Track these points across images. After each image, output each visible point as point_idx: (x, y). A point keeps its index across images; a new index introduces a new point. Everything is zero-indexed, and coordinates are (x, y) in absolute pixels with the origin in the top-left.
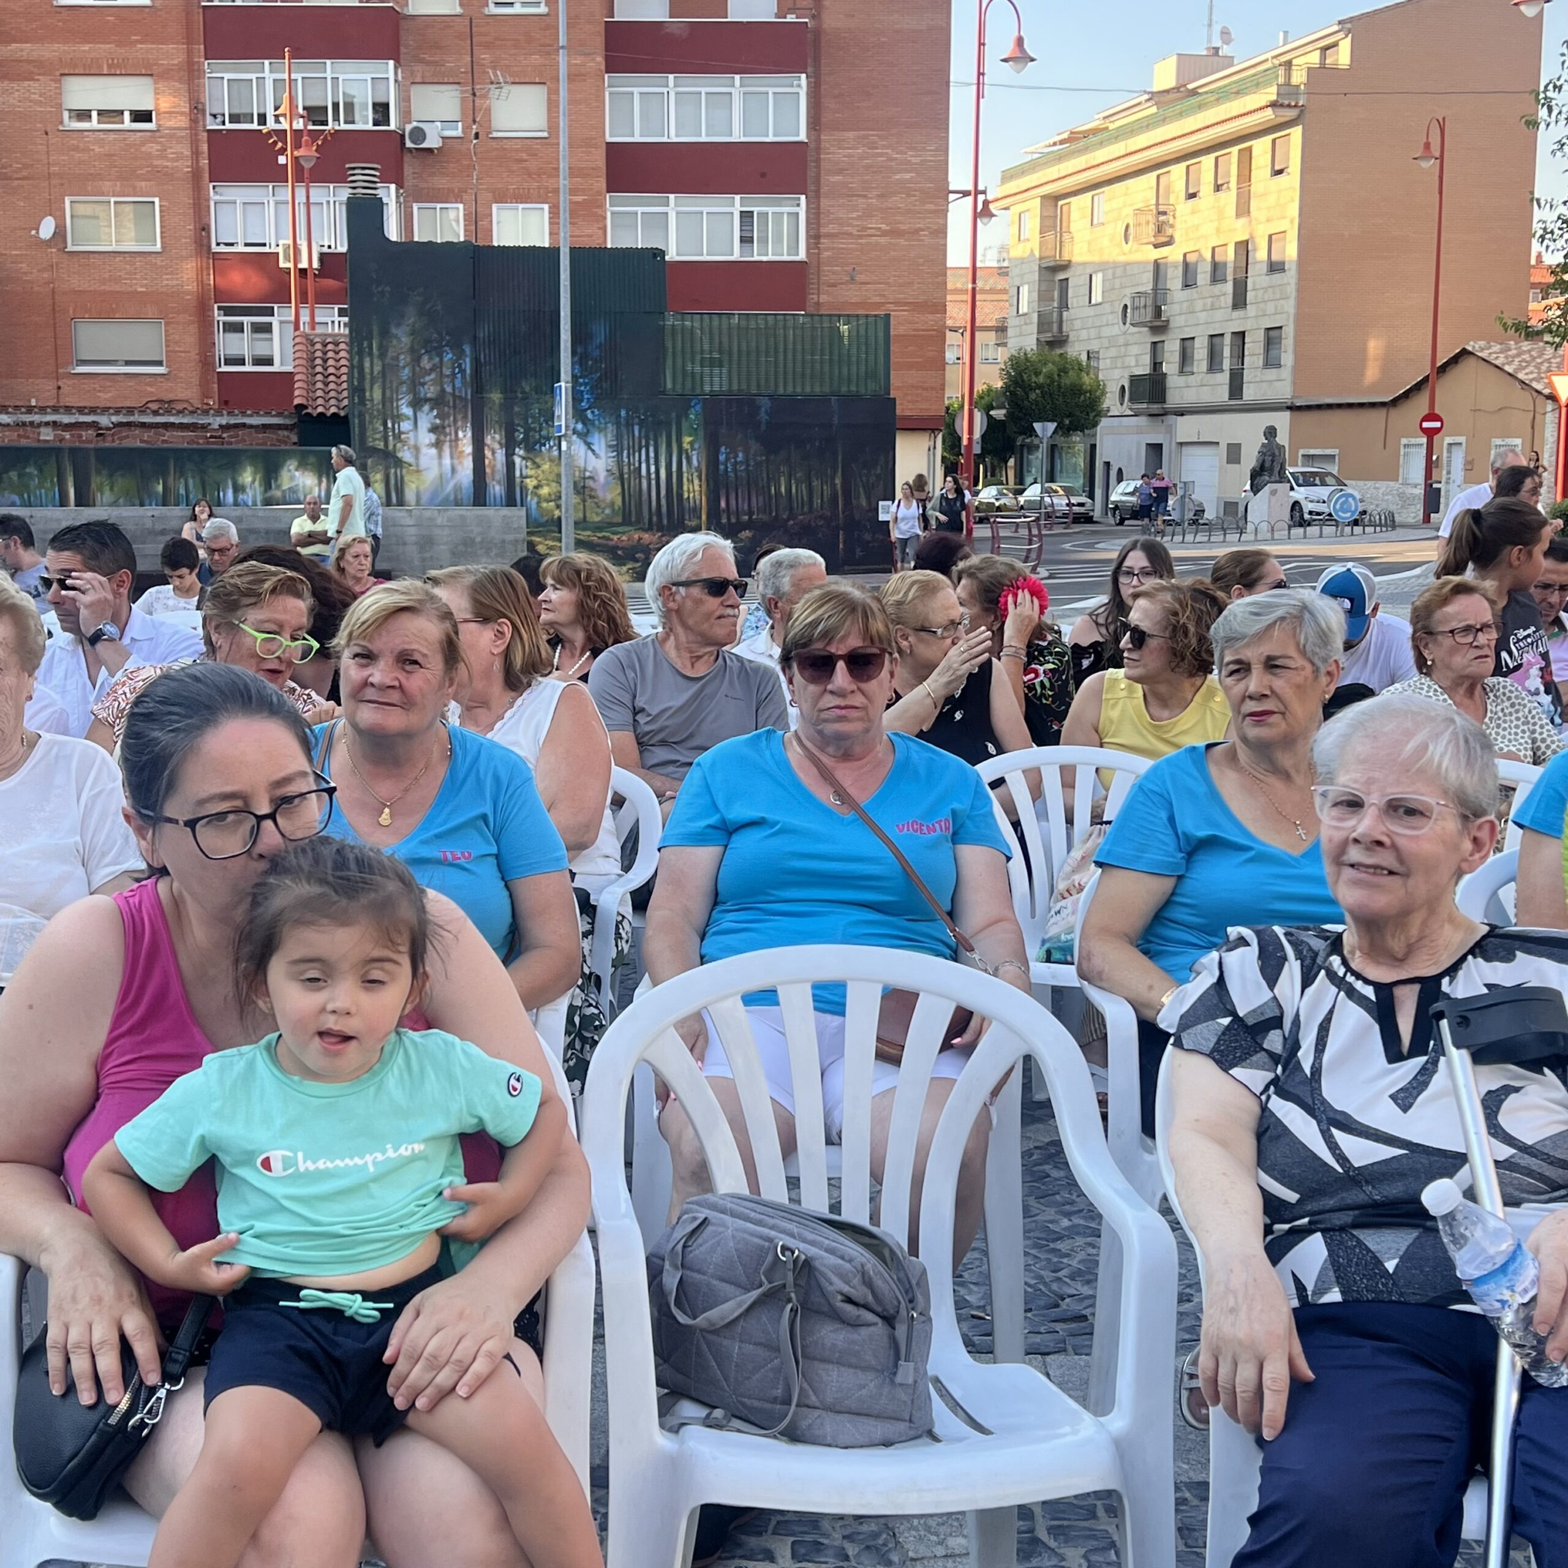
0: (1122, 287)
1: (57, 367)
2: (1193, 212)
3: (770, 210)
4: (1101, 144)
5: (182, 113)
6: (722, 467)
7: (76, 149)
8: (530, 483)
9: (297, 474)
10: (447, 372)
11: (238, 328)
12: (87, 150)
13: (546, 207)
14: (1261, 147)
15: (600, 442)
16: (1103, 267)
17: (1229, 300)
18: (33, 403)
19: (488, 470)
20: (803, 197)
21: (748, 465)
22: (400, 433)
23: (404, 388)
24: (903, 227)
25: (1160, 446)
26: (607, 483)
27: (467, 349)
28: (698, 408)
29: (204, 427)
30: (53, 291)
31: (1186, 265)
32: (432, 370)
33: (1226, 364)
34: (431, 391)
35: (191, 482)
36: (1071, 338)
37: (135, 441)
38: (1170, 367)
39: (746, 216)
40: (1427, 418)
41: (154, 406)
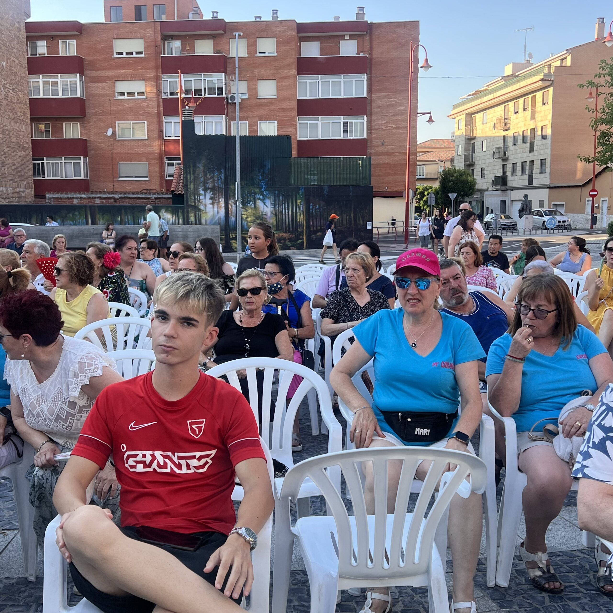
0: (493, 145)
1: (113, 178)
2: (516, 118)
3: (354, 121)
4: (486, 95)
5: (154, 93)
6: (311, 211)
7: (119, 105)
8: (244, 216)
9: (165, 214)
10: (216, 179)
11: (172, 165)
12: (123, 105)
13: (276, 122)
14: (539, 95)
15: (268, 202)
16: (486, 138)
17: (529, 149)
18: (105, 190)
19: (230, 212)
20: (365, 116)
21: (320, 210)
22: (200, 200)
23: (201, 185)
24: (400, 126)
25: (505, 201)
26: (270, 217)
27: (223, 171)
28: (303, 190)
29: (149, 198)
30: (112, 153)
31: (514, 137)
32: (211, 178)
33: (527, 172)
34: (210, 185)
35: (129, 217)
36: (476, 163)
37: (127, 203)
38: (509, 174)
39: (345, 123)
40: (592, 191)
41: (145, 191)
